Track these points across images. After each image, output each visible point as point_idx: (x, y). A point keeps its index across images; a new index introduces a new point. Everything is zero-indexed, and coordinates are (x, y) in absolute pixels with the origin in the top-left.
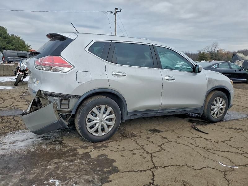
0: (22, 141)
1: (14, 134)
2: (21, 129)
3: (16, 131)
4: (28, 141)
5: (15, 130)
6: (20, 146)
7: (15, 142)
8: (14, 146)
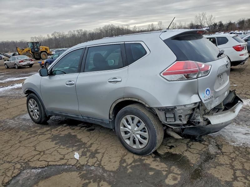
0: (240, 132)
1: (244, 142)
2: (234, 147)
3: (240, 147)
4: (234, 131)
5: (241, 149)
6: (243, 128)
7: (246, 134)
8: (248, 131)
